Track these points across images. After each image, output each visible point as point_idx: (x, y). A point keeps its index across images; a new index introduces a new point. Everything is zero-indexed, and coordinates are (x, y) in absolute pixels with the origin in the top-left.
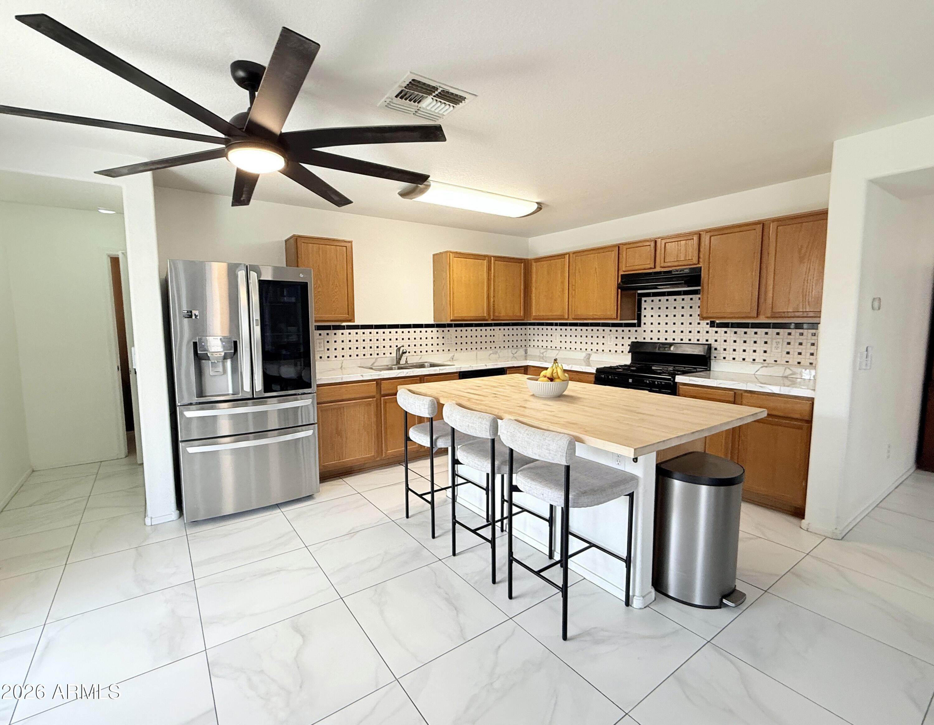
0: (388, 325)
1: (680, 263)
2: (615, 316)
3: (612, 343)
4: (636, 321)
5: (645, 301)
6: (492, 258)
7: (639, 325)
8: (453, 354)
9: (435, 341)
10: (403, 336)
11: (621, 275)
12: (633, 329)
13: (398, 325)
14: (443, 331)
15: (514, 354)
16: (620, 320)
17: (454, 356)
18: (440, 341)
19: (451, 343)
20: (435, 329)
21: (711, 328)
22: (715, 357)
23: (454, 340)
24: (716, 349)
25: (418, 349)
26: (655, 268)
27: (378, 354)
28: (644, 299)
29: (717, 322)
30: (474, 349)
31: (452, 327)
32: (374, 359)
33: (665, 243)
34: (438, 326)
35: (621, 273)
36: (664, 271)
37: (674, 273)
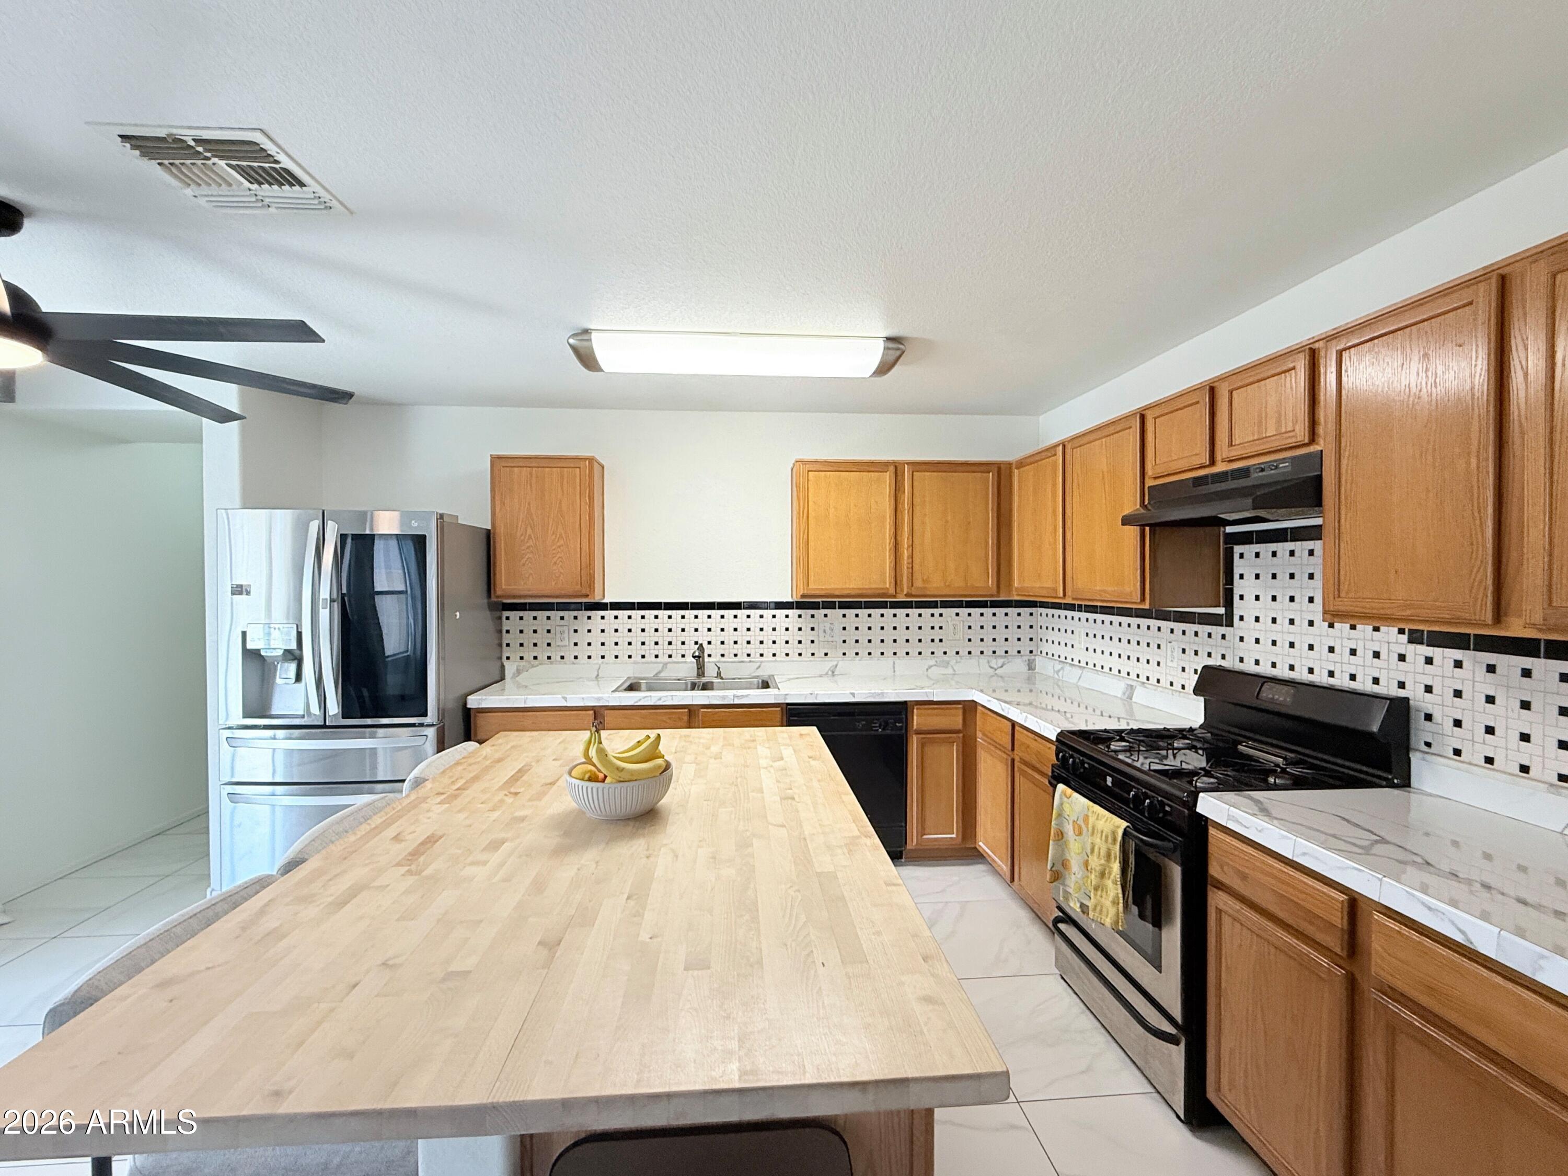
0: (692, 603)
1: (1270, 447)
2: (1136, 596)
3: (1174, 664)
4: (1221, 611)
5: (1242, 556)
6: (906, 466)
7: (1230, 624)
8: (835, 663)
9: (794, 636)
10: (723, 623)
11: (1151, 488)
12: (1217, 631)
13: (714, 603)
14: (813, 616)
15: (996, 670)
17: (836, 666)
18: (806, 636)
19: (830, 639)
20: (793, 613)
21: (1412, 647)
22: (1428, 744)
23: (839, 636)
24: (1429, 717)
25: (754, 649)
26: (1213, 462)
27: (670, 656)
28: (1238, 549)
30: (889, 653)
31: (835, 608)
32: (661, 665)
33: (1231, 392)
34: (800, 605)
35: (1149, 483)
36: (1233, 471)
37: (1255, 475)
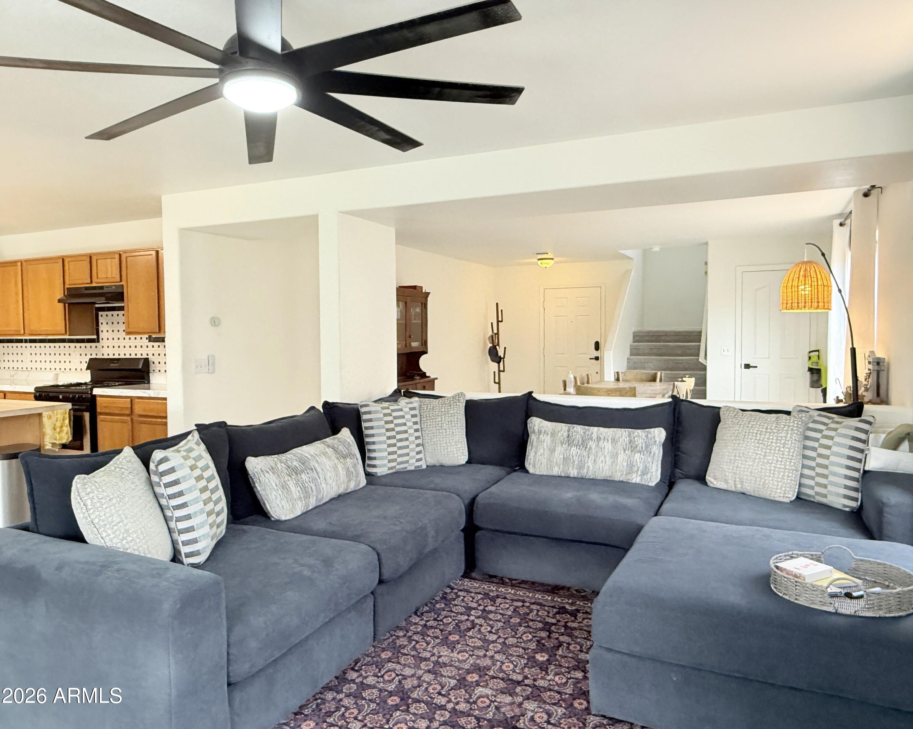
1: (109, 281)
2: (63, 332)
3: (77, 361)
4: (95, 337)
5: (102, 316)
7: (98, 341)
11: (68, 288)
12: (93, 345)
16: (69, 335)
21: (149, 342)
22: (154, 371)
24: (153, 362)
26: (91, 282)
28: (100, 313)
29: (153, 336)
33: (97, 260)
35: (67, 286)
36: (98, 287)
37: (105, 289)
